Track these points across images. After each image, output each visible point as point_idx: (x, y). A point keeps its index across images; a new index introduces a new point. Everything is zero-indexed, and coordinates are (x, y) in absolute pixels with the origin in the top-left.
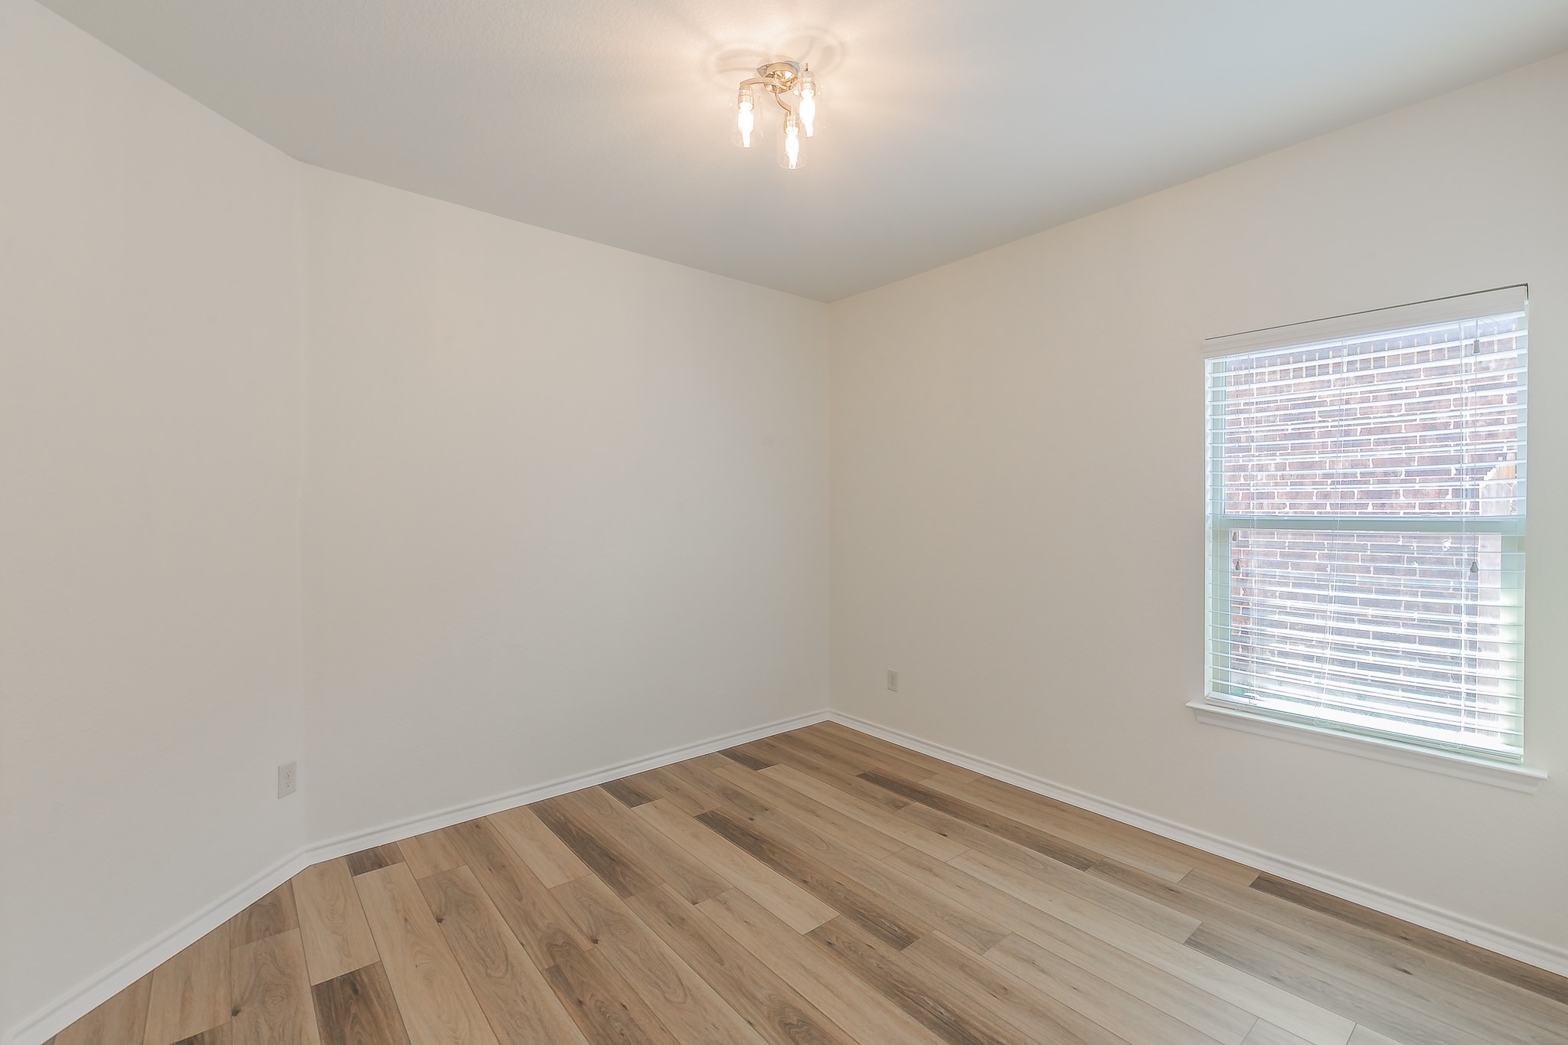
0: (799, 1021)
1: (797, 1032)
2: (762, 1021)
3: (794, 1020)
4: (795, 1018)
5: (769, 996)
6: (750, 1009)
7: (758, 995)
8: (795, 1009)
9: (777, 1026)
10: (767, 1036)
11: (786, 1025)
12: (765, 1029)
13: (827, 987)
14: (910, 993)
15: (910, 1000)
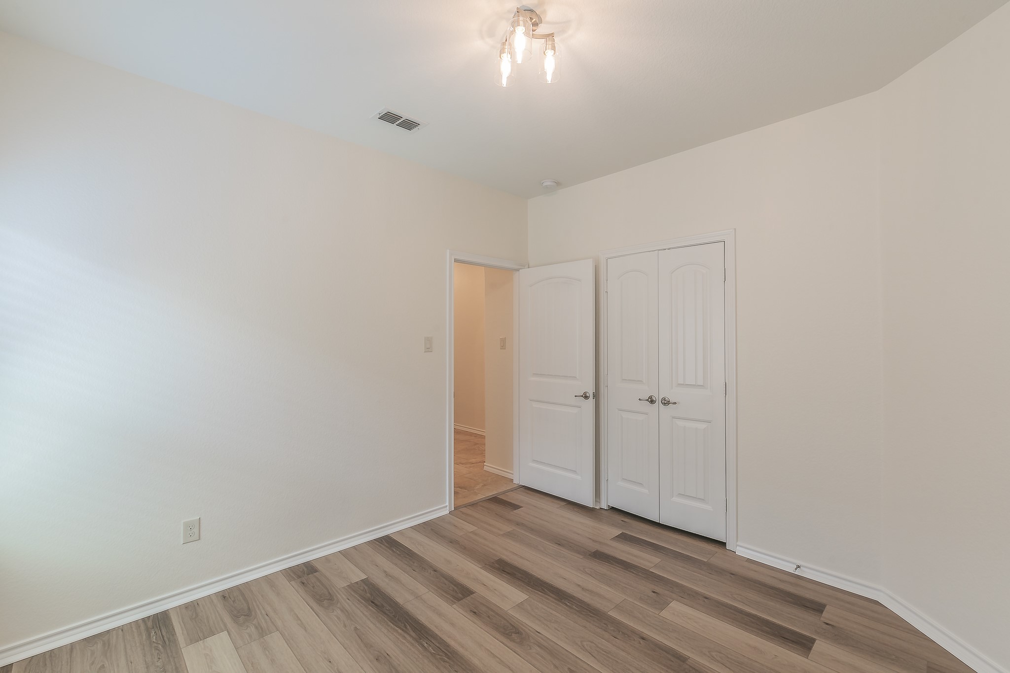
0: (511, 635)
1: (512, 629)
2: (532, 634)
3: (514, 636)
4: (513, 637)
5: (531, 649)
6: (540, 640)
7: (538, 649)
8: (514, 641)
9: (523, 632)
10: (528, 627)
11: (518, 632)
12: (530, 630)
13: (494, 656)
14: (441, 654)
15: (443, 650)
